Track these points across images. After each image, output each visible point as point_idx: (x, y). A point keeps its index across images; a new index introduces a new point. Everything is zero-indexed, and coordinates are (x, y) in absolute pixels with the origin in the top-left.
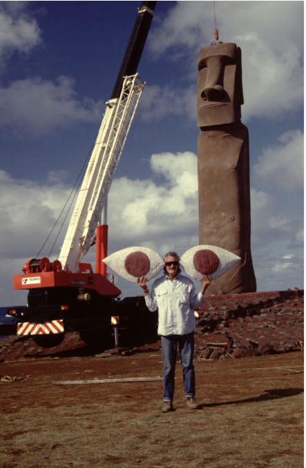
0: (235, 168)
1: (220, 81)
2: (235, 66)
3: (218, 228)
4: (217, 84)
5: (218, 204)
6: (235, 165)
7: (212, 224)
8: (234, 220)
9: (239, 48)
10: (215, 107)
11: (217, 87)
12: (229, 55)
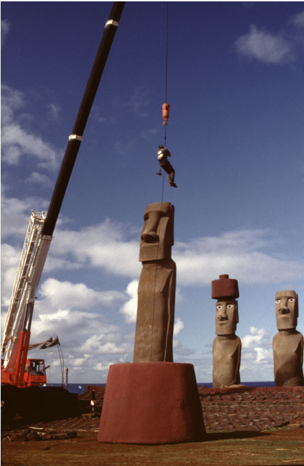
0: (162, 292)
1: (155, 229)
2: (167, 218)
3: (146, 336)
4: (152, 231)
5: (148, 318)
6: (162, 290)
7: (142, 334)
8: (157, 330)
9: (173, 206)
10: (150, 247)
11: (151, 233)
12: (164, 210)
